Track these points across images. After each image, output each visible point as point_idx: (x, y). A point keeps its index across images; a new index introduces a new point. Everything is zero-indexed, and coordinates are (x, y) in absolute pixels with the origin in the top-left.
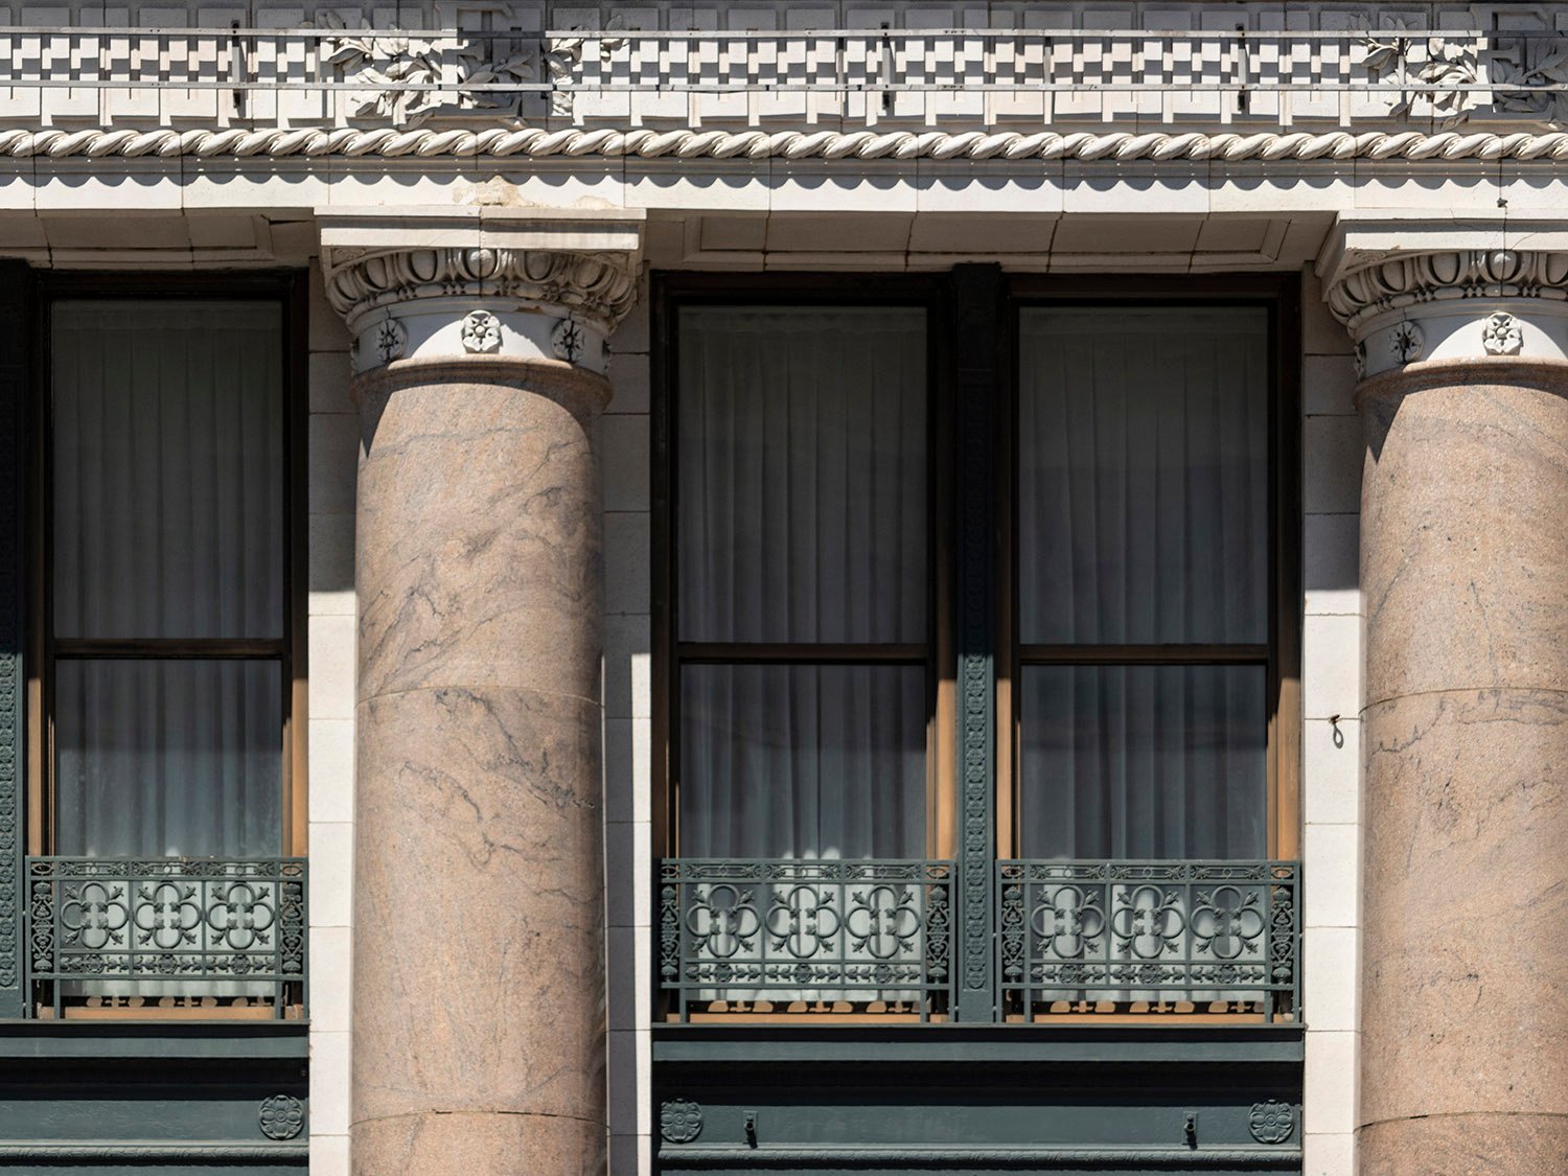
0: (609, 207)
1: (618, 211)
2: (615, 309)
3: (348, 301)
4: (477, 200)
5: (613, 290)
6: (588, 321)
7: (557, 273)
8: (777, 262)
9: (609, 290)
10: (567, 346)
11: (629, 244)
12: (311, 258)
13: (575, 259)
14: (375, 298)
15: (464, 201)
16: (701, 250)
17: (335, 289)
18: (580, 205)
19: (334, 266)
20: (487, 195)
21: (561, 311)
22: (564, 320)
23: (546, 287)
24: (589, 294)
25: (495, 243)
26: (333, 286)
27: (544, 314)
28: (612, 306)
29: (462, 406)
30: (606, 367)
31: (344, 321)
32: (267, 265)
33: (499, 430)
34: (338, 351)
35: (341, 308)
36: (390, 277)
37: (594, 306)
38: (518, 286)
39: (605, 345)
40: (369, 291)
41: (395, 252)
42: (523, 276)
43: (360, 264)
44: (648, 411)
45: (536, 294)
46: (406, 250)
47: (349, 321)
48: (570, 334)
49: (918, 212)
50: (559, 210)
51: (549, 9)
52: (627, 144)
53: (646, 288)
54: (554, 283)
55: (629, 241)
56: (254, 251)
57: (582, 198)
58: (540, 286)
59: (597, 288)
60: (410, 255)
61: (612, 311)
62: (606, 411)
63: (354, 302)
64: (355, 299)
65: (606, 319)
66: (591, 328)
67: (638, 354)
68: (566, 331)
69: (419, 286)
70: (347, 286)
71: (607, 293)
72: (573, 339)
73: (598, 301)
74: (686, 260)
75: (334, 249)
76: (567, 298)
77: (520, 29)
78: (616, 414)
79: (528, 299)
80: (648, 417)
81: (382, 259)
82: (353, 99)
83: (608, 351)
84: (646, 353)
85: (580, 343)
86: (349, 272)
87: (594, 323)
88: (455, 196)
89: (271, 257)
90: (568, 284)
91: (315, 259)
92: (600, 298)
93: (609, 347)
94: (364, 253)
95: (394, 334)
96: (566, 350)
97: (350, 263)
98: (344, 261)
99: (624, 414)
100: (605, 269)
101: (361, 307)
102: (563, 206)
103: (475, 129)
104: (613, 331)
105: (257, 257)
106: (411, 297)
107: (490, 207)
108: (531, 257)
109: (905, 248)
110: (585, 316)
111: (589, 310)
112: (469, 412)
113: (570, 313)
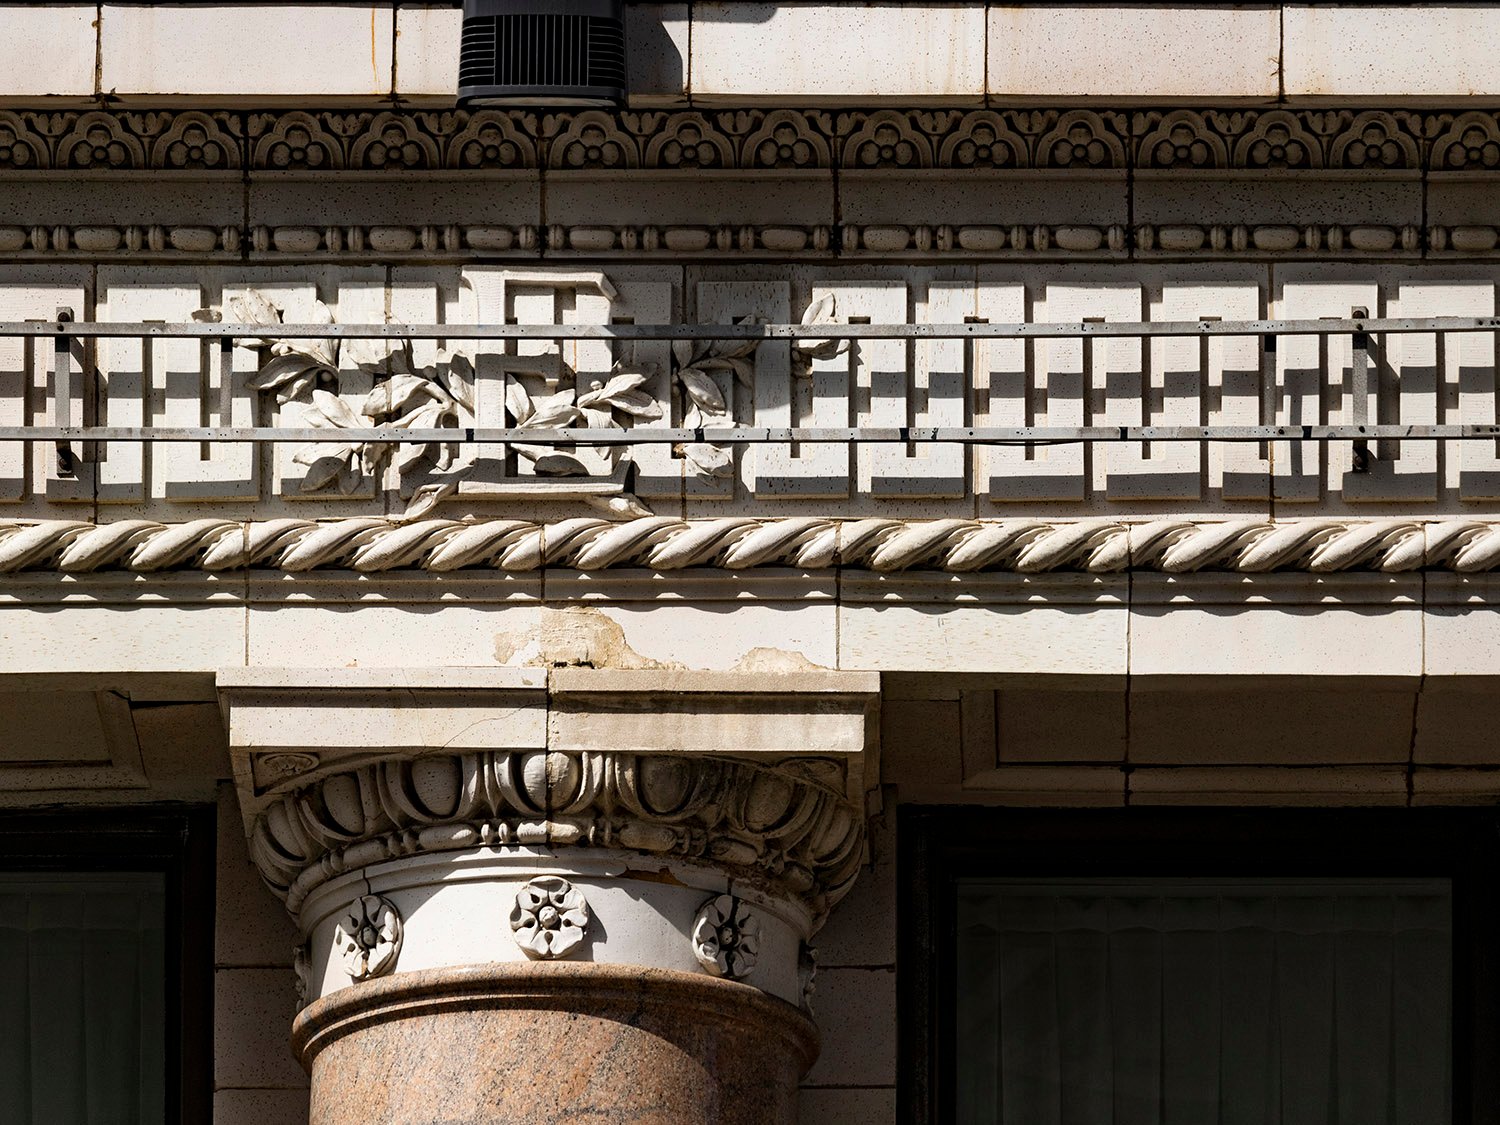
0: (807, 669)
1: (824, 676)
2: (824, 876)
3: (291, 863)
4: (543, 658)
5: (818, 837)
6: (767, 898)
7: (703, 801)
8: (1148, 786)
9: (809, 836)
10: (723, 947)
11: (847, 742)
12: (220, 782)
13: (739, 773)
14: (340, 854)
15: (517, 660)
16: (999, 765)
17: (264, 841)
18: (749, 665)
19: (259, 792)
20: (564, 646)
21: (714, 878)
22: (717, 894)
23: (680, 829)
24: (770, 844)
25: (576, 740)
26: (259, 833)
27: (679, 883)
28: (817, 870)
29: (511, 1065)
30: (806, 992)
31: (282, 903)
32: (134, 799)
33: (586, 1110)
34: (273, 967)
35: (277, 879)
36: (369, 810)
37: (779, 867)
38: (625, 826)
39: (804, 948)
40: (328, 839)
41: (376, 760)
42: (635, 806)
43: (311, 787)
44: (892, 1081)
45: (661, 841)
46: (400, 757)
47: (291, 903)
48: (731, 923)
49: (1424, 676)
50: (705, 674)
51: (689, 282)
52: (843, 545)
53: (889, 840)
54: (696, 822)
55: (844, 734)
56: (110, 770)
57: (752, 654)
58: (670, 827)
59: (782, 832)
60: (409, 764)
61: (816, 879)
62: (807, 1082)
63: (302, 863)
64: (302, 859)
65: (805, 896)
66: (773, 913)
67: (873, 968)
68: (721, 917)
69: (427, 827)
70: (285, 832)
71: (805, 842)
72: (736, 933)
73: (787, 859)
74: (970, 783)
75: (257, 754)
76: (724, 851)
77: (631, 321)
78: (828, 1087)
79: (644, 852)
80: (893, 1093)
81: (352, 775)
82: (295, 461)
83: (811, 961)
84: (889, 967)
85: (748, 941)
86: (289, 804)
87: (780, 904)
88: (499, 648)
89: (139, 780)
90: (724, 824)
91: (228, 783)
92: (793, 852)
93: (812, 953)
94: (316, 762)
95: (377, 924)
96: (723, 954)
97: (290, 785)
98: (280, 782)
99: (844, 1087)
100: (798, 793)
101: (315, 873)
102: (715, 668)
103: (539, 518)
104: (822, 922)
105: (115, 783)
106: (411, 851)
107: (566, 669)
108: (650, 769)
109: (1407, 760)
110: (761, 888)
111: (770, 879)
112: (526, 1077)
113: (730, 881)
